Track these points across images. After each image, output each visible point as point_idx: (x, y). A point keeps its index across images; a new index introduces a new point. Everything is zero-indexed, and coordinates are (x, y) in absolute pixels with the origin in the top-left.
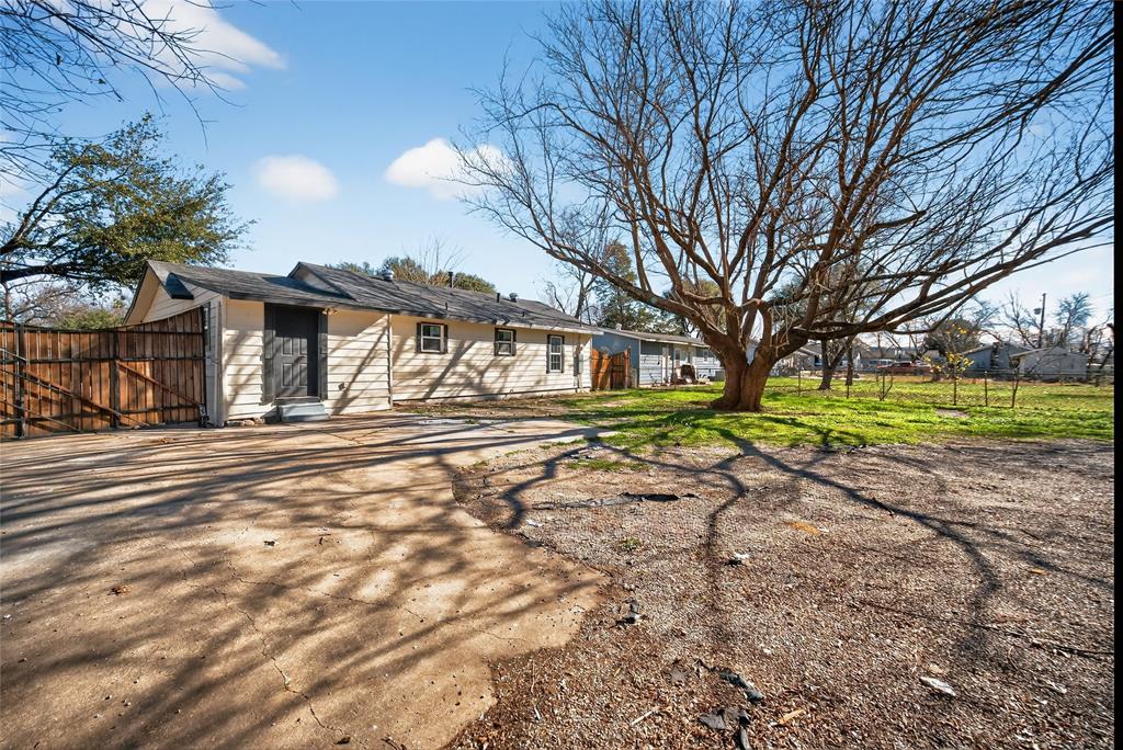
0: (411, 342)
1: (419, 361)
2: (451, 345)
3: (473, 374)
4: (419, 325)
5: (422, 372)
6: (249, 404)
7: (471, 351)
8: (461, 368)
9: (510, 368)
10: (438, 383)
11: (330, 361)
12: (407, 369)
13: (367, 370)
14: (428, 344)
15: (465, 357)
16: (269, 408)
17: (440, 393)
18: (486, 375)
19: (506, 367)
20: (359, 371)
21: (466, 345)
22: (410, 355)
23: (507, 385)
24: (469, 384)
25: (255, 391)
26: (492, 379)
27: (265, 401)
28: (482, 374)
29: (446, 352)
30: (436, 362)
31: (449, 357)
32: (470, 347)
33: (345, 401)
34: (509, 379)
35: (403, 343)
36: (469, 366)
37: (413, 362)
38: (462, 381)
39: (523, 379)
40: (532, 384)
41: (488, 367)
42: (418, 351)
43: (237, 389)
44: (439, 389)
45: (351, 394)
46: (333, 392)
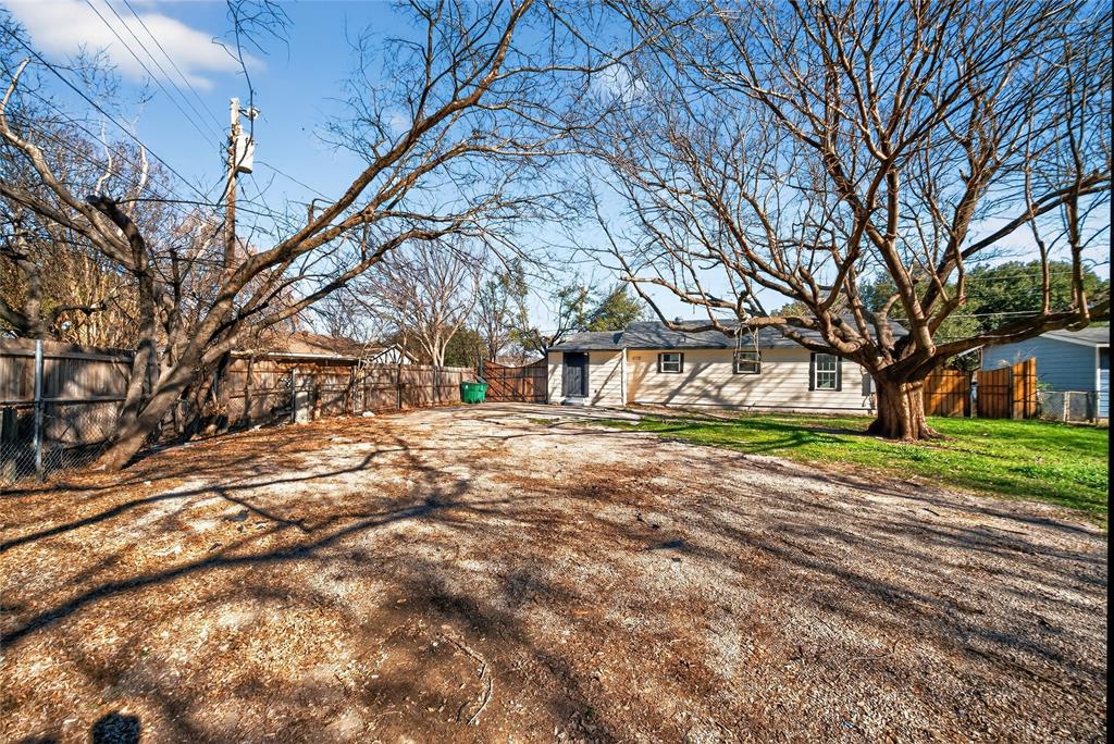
0: (654, 366)
1: (661, 378)
2: (687, 367)
3: (709, 388)
4: (659, 355)
5: (663, 385)
6: (556, 396)
7: (706, 371)
8: (697, 383)
9: (754, 385)
10: (677, 392)
11: (591, 378)
12: (651, 383)
13: (609, 383)
14: (667, 367)
15: (702, 375)
16: (563, 398)
17: (677, 400)
18: (724, 389)
19: (749, 384)
20: (606, 383)
21: (702, 366)
22: (654, 374)
23: (749, 399)
24: (706, 394)
25: (559, 391)
26: (732, 393)
27: (563, 395)
28: (719, 388)
29: (682, 371)
30: (674, 379)
31: (686, 375)
32: (705, 368)
33: (598, 398)
34: (752, 394)
35: (648, 366)
36: (706, 381)
37: (655, 379)
38: (698, 392)
39: (770, 394)
40: (785, 400)
41: (727, 383)
42: (659, 371)
43: (554, 388)
44: (677, 397)
45: (601, 395)
46: (592, 394)
